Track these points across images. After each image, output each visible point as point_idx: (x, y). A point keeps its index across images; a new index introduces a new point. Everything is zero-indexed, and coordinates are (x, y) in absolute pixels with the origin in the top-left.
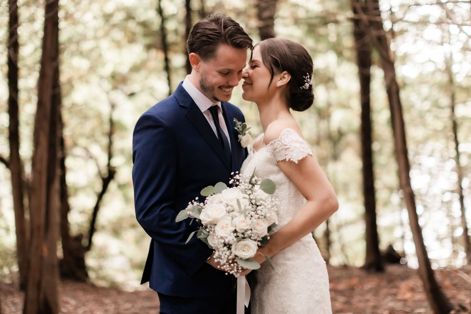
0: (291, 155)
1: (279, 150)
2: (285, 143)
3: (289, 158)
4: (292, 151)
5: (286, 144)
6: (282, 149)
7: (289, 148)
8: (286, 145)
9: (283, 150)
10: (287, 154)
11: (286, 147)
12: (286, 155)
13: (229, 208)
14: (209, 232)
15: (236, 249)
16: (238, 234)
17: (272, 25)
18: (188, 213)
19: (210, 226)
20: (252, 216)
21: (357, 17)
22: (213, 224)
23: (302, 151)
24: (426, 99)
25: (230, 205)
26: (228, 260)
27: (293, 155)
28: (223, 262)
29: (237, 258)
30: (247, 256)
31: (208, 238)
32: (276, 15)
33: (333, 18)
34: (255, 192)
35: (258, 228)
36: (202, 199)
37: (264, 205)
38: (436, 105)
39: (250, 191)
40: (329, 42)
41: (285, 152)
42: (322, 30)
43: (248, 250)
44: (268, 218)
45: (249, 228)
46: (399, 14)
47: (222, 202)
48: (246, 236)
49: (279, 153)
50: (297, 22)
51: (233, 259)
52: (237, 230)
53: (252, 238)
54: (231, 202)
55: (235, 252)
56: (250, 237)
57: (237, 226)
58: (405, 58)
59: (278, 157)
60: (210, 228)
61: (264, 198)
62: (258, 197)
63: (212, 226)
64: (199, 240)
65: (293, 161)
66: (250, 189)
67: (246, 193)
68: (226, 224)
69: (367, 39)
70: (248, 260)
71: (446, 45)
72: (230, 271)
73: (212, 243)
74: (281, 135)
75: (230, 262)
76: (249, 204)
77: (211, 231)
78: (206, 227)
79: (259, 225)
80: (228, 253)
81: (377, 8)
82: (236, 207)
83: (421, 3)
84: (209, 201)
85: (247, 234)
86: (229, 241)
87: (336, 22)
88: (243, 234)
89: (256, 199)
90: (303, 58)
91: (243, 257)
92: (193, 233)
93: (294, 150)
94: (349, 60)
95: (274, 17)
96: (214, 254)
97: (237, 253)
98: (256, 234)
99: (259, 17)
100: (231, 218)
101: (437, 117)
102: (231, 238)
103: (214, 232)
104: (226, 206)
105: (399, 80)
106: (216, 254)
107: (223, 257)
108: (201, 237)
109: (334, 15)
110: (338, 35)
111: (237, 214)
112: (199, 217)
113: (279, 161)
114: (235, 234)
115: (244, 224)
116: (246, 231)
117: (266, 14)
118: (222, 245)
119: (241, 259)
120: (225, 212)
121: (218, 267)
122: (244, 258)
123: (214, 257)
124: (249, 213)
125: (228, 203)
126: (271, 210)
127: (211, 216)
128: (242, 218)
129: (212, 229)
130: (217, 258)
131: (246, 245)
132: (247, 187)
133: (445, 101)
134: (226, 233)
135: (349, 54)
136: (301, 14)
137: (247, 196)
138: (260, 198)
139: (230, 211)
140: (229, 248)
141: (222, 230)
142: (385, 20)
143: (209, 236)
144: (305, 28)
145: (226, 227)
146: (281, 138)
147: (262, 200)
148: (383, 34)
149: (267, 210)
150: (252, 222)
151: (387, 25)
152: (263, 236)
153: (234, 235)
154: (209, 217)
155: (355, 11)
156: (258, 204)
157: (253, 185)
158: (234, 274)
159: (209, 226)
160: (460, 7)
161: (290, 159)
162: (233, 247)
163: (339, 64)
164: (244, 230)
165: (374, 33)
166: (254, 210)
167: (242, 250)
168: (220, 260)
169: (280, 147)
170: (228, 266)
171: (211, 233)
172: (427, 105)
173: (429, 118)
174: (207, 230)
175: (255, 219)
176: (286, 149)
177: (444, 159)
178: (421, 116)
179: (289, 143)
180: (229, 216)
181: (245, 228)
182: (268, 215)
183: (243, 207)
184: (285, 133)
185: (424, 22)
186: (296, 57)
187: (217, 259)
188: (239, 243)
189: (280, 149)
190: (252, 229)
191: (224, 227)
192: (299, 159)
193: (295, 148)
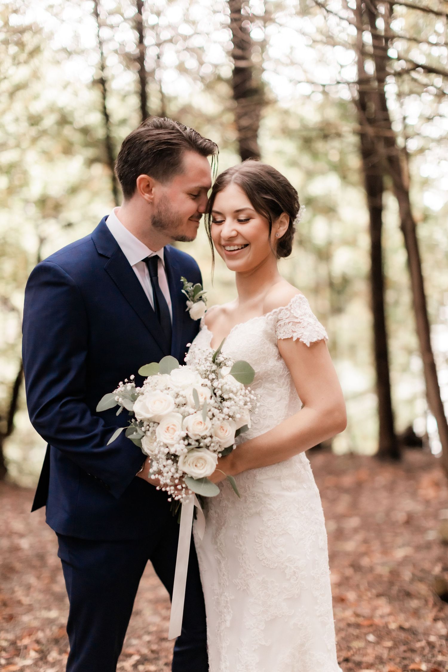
0: (301, 333)
1: (284, 323)
2: (295, 315)
3: (298, 337)
4: (303, 328)
5: (297, 316)
6: (289, 322)
7: (300, 323)
8: (297, 318)
9: (291, 324)
10: (296, 330)
11: (296, 321)
12: (293, 332)
13: (179, 399)
14: (145, 432)
15: (184, 463)
16: (190, 441)
18: (116, 398)
19: (147, 423)
20: (214, 415)
22: (153, 421)
25: (182, 396)
26: (173, 479)
27: (304, 333)
28: (163, 481)
29: (186, 477)
30: (201, 474)
31: (142, 440)
34: (222, 377)
35: (221, 433)
37: (234, 399)
39: (213, 374)
41: (293, 328)
43: (203, 465)
44: (238, 420)
45: (209, 434)
47: (169, 389)
48: (202, 444)
49: (283, 327)
51: (181, 478)
52: (190, 434)
53: (211, 448)
54: (184, 390)
55: (183, 467)
56: (207, 447)
57: (190, 429)
59: (280, 333)
60: (148, 427)
61: (234, 389)
62: (227, 387)
63: (151, 424)
65: (303, 342)
66: (214, 372)
67: (207, 377)
68: (174, 425)
70: (201, 481)
72: (176, 496)
75: (176, 481)
76: (210, 396)
77: (148, 430)
78: (142, 424)
79: (223, 430)
80: (173, 470)
82: (191, 399)
84: (151, 386)
85: (204, 442)
86: (176, 450)
88: (197, 441)
89: (221, 389)
91: (194, 475)
93: (307, 327)
97: (187, 469)
98: (217, 443)
100: (181, 416)
102: (179, 448)
103: (154, 432)
104: (176, 396)
106: (153, 468)
107: (165, 474)
108: (132, 436)
111: (191, 410)
113: (280, 339)
114: (186, 442)
115: (201, 427)
116: (203, 437)
118: (164, 457)
119: (192, 478)
120: (173, 406)
122: (195, 477)
123: (151, 471)
124: (210, 411)
125: (179, 392)
126: (243, 408)
127: (151, 410)
128: (199, 416)
129: (150, 429)
130: (155, 473)
131: (201, 458)
132: (209, 369)
137: (209, 383)
138: (230, 387)
139: (181, 405)
140: (175, 461)
141: (166, 434)
143: (145, 437)
145: (172, 428)
146: (291, 306)
147: (231, 391)
149: (237, 408)
150: (213, 425)
152: (227, 446)
153: (184, 443)
154: (147, 411)
156: (225, 396)
157: (219, 365)
158: (181, 500)
159: (145, 424)
161: (298, 339)
162: (181, 460)
164: (200, 435)
166: (217, 407)
167: (195, 465)
168: (160, 477)
169: (286, 318)
170: (172, 488)
171: (149, 433)
174: (143, 429)
175: (219, 419)
176: (295, 323)
179: (301, 316)
180: (178, 412)
181: (203, 434)
182: (238, 416)
183: (201, 400)
184: (297, 300)
187: (155, 475)
188: (190, 455)
189: (287, 321)
190: (213, 435)
191: (169, 429)
192: (313, 342)
193: (308, 324)
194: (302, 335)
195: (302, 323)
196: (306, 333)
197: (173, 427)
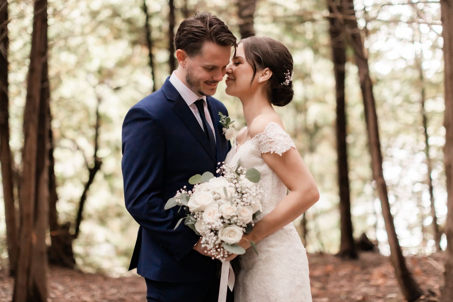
0: (275, 148)
1: (264, 143)
3: (274, 150)
4: (276, 144)
5: (271, 137)
7: (273, 141)
8: (271, 139)
10: (272, 147)
12: (271, 148)
13: (216, 195)
14: (196, 219)
15: (222, 235)
16: (225, 221)
17: (252, 23)
18: (177, 200)
19: (198, 213)
20: (237, 204)
21: (332, 16)
22: (201, 211)
23: (285, 144)
24: (397, 94)
25: (217, 193)
26: (215, 245)
27: (277, 148)
28: (209, 247)
29: (223, 244)
30: (233, 241)
31: (195, 225)
32: (255, 14)
33: (309, 17)
34: (241, 180)
35: (244, 214)
36: (190, 188)
37: (249, 193)
38: (408, 100)
39: (236, 180)
40: (306, 40)
41: (270, 145)
42: (299, 28)
43: (233, 235)
44: (253, 206)
45: (235, 215)
46: (372, 13)
47: (209, 190)
48: (232, 222)
49: (264, 145)
50: (275, 20)
51: (220, 245)
52: (224, 216)
53: (238, 224)
54: (218, 190)
55: (221, 237)
56: (236, 223)
57: (224, 212)
58: (378, 55)
59: (263, 149)
60: (198, 215)
61: (249, 186)
62: (244, 186)
63: (200, 213)
64: (187, 226)
65: (277, 154)
66: (236, 179)
67: (232, 182)
68: (214, 211)
69: (342, 37)
70: (233, 245)
71: (417, 43)
72: (217, 256)
73: (200, 230)
74: (266, 128)
75: (217, 247)
76: (235, 192)
77: (199, 217)
78: (194, 214)
79: (245, 212)
80: (215, 238)
81: (352, 8)
82: (223, 195)
83: (393, 3)
84: (197, 189)
85: (233, 220)
86: (216, 227)
87: (313, 21)
88: (229, 220)
89: (241, 187)
90: (284, 55)
91: (229, 242)
92: (181, 220)
93: (279, 143)
94: (324, 56)
95: (254, 16)
96: (201, 240)
97: (223, 238)
98: (241, 220)
99: (240, 15)
100: (218, 206)
101: (408, 112)
102: (218, 224)
103: (202, 218)
104: (213, 193)
105: (372, 76)
106: (203, 240)
107: (210, 242)
108: (189, 223)
109: (311, 13)
110: (315, 33)
111: (224, 201)
112: (187, 204)
113: (264, 153)
114: (222, 220)
115: (230, 211)
116: (232, 217)
117: (246, 12)
118: (209, 231)
119: (227, 244)
120: (212, 200)
121: (206, 252)
122: (230, 243)
124: (235, 201)
125: (215, 191)
126: (256, 198)
127: (198, 203)
128: (228, 204)
129: (200, 216)
130: (204, 244)
131: (232, 231)
132: (233, 177)
133: (416, 96)
134: (213, 219)
135: (326, 51)
136: (279, 12)
137: (233, 185)
138: (246, 186)
139: (217, 199)
140: (216, 234)
141: (209, 217)
142: (359, 19)
143: (196, 223)
144: (283, 26)
146: (266, 131)
147: (248, 188)
148: (357, 32)
149: (252, 198)
150: (238, 209)
151: (361, 24)
152: (248, 222)
153: (220, 221)
154: (197, 204)
155: (331, 10)
156: (244, 192)
157: (239, 174)
158: (221, 258)
159: (196, 213)
160: (430, 7)
161: (274, 152)
162: (219, 233)
163: (315, 60)
164: (230, 216)
165: (348, 30)
166: (240, 198)
167: (228, 236)
168: (207, 245)
169: (265, 140)
170: (215, 251)
171: (199, 219)
172: (398, 100)
173: (401, 113)
174: (195, 216)
175: (241, 206)
176: (271, 142)
177: (414, 152)
178: (393, 110)
179: (274, 136)
180: (216, 203)
181: (232, 215)
182: (253, 202)
183: (229, 195)
184: (270, 127)
185: (396, 21)
186: (277, 55)
188: (225, 229)
190: (238, 216)
191: (211, 214)
192: (283, 152)
193: (279, 141)
194: (276, 149)
195: (275, 142)
196: (279, 148)
197: (213, 212)
